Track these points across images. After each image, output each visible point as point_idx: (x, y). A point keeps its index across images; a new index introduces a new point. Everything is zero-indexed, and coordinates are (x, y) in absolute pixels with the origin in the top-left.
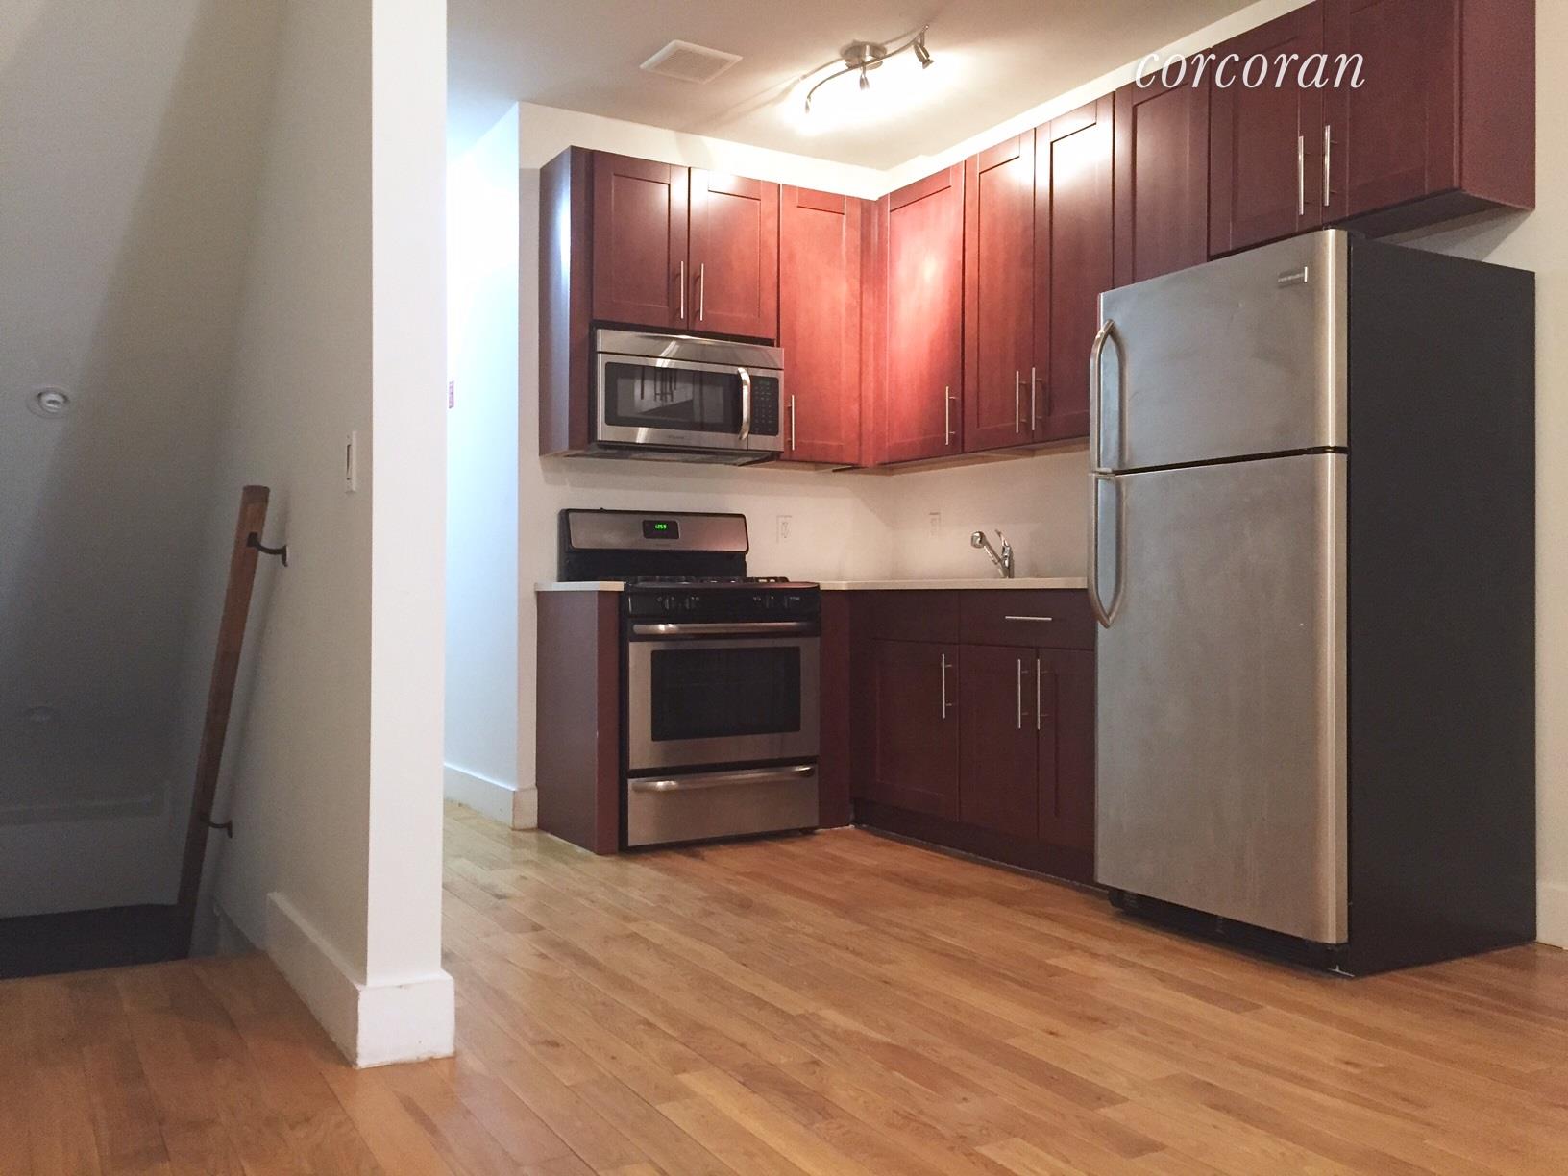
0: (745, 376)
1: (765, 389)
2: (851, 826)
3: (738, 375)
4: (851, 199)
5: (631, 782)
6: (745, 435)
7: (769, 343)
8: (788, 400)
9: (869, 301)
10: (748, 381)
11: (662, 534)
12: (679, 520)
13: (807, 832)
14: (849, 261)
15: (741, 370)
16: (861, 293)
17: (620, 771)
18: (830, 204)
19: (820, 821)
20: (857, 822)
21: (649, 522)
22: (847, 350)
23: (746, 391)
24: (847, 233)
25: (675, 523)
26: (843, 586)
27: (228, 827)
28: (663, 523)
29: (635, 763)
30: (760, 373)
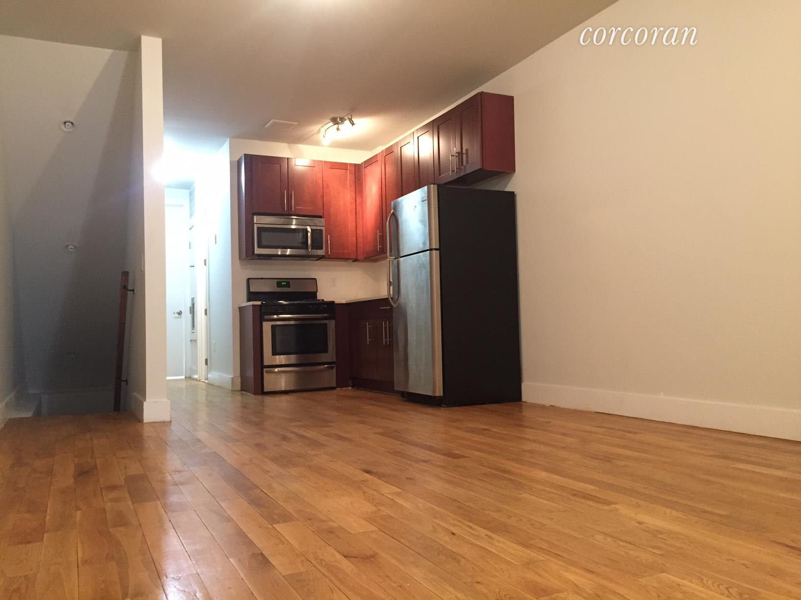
0: (309, 229)
1: (316, 233)
2: (350, 388)
3: (307, 229)
4: (350, 164)
5: (265, 369)
6: (310, 250)
7: (320, 217)
8: (327, 237)
9: (358, 200)
10: (310, 231)
11: (284, 286)
12: (290, 281)
13: (333, 388)
14: (351, 186)
15: (308, 227)
16: (356, 197)
17: (260, 367)
18: (343, 166)
19: (337, 385)
20: (353, 387)
21: (279, 282)
22: (351, 218)
23: (309, 234)
24: (349, 177)
25: (289, 282)
26: (344, 302)
27: (126, 381)
28: (284, 282)
29: (266, 363)
30: (315, 228)
